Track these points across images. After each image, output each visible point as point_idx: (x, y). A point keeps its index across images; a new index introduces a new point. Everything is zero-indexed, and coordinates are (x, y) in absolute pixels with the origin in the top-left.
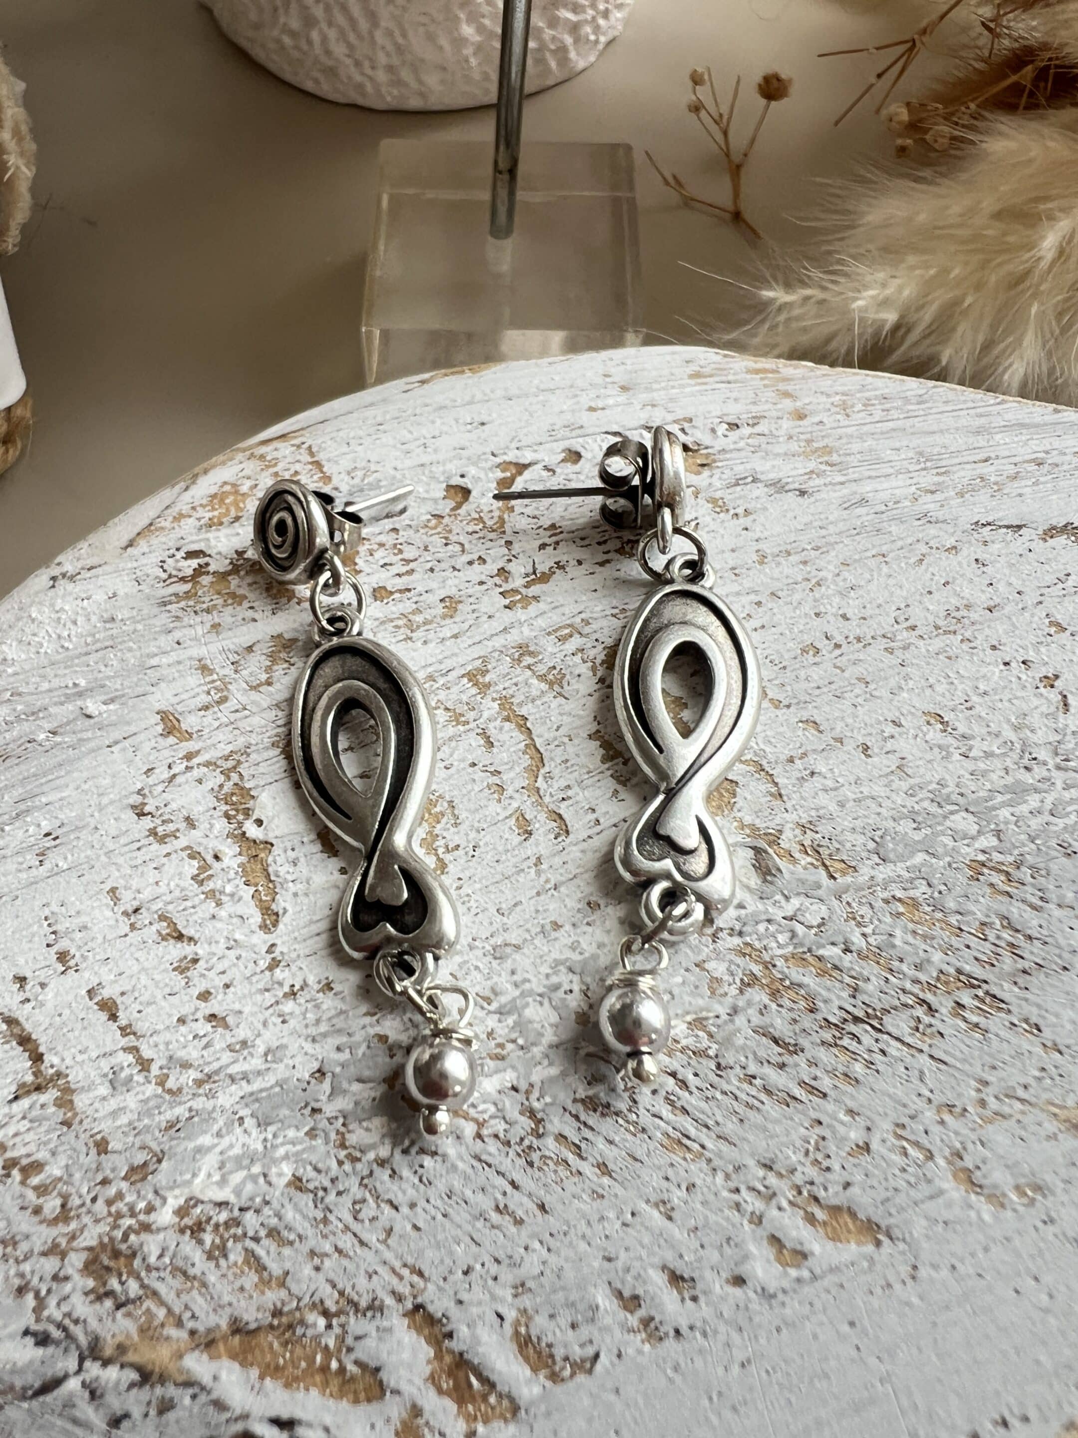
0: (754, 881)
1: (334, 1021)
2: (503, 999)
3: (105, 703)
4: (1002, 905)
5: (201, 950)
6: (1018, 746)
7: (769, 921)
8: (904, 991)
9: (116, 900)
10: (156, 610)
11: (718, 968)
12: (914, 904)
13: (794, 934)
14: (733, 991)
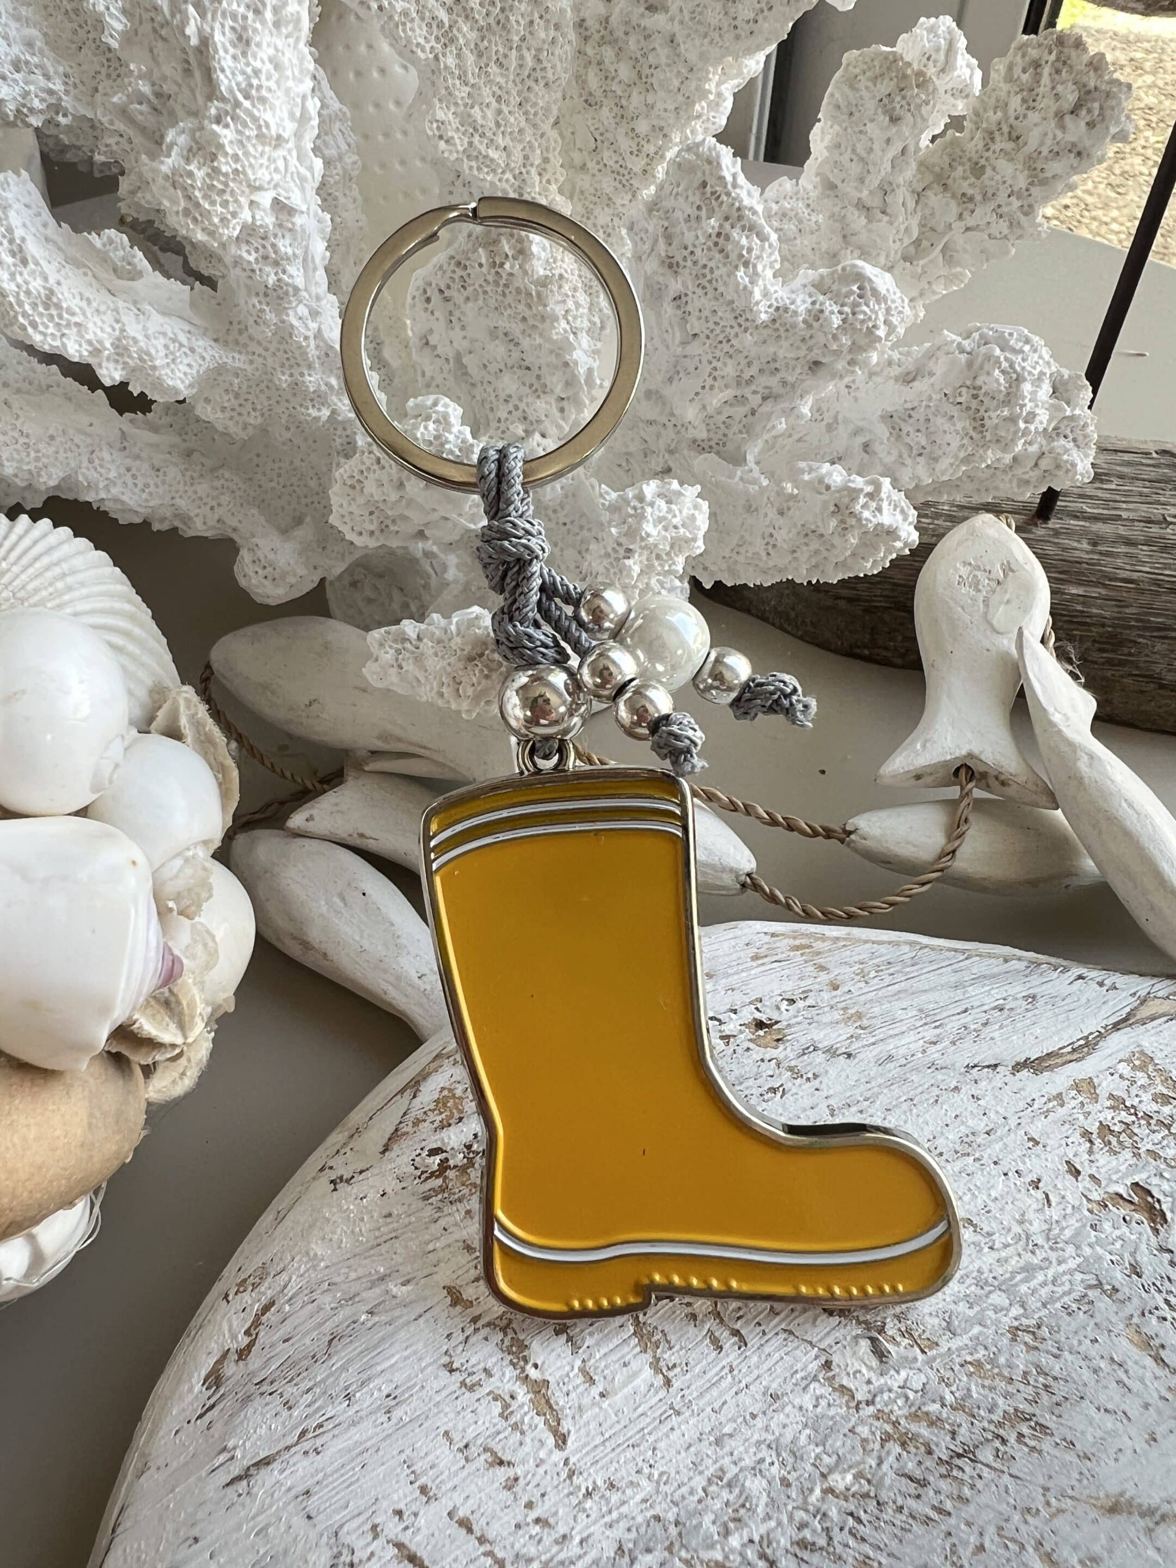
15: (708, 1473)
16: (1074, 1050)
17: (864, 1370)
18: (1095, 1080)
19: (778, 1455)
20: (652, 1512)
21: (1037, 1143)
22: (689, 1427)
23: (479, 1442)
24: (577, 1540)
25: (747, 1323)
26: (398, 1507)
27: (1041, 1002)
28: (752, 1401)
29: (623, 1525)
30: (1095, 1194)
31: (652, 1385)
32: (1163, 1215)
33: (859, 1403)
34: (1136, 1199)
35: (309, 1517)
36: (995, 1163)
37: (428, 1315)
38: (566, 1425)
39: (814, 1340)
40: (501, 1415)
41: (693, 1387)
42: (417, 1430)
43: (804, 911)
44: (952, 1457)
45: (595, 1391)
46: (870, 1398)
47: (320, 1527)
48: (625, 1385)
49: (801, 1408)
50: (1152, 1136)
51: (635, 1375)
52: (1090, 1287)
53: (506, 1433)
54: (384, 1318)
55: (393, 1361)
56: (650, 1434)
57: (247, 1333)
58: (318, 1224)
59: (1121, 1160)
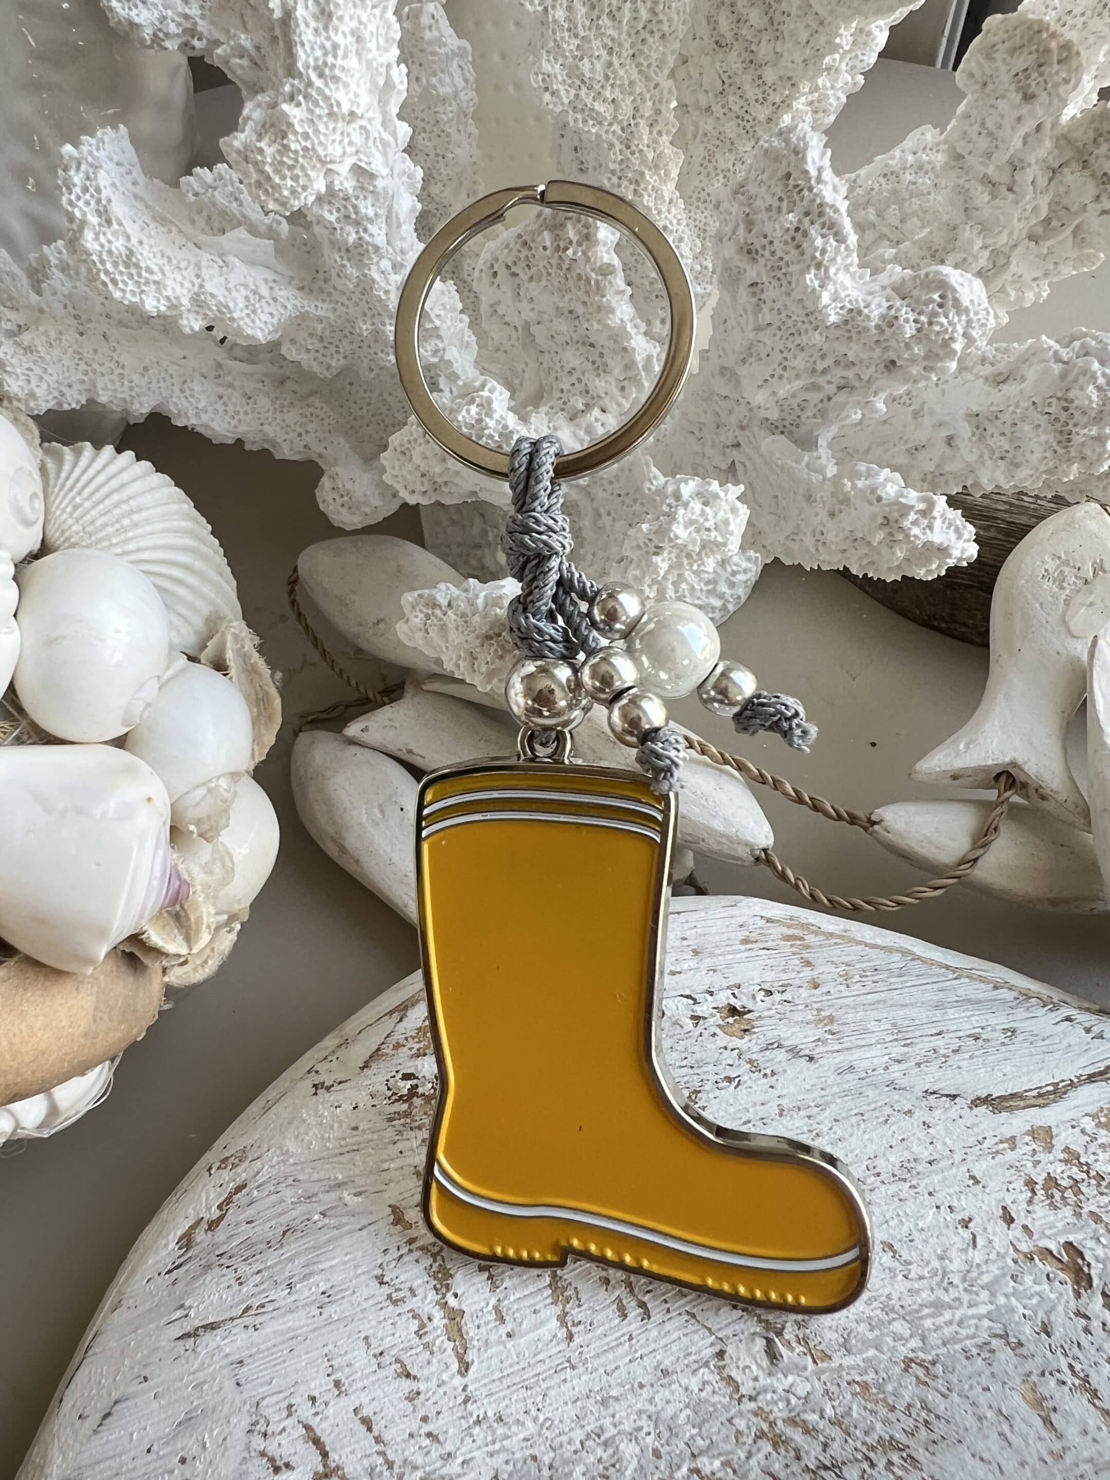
0: (765, 1362)
1: (505, 1443)
2: (606, 1435)
3: (355, 1195)
4: (921, 1390)
5: (422, 1387)
6: (940, 1273)
7: (774, 1392)
8: (856, 1449)
9: (369, 1346)
10: (386, 1124)
11: (741, 1424)
12: (865, 1386)
13: (788, 1402)
14: (750, 1441)
15: (588, 1428)
16: (1040, 1095)
17: (754, 1367)
18: (1054, 1130)
19: (656, 1427)
20: (531, 1451)
21: (977, 1182)
22: (579, 1383)
23: (393, 1353)
24: (460, 1460)
25: (655, 1298)
26: (312, 1394)
27: (1020, 1038)
28: (642, 1372)
29: (503, 1457)
30: (1024, 1244)
31: (555, 1336)
32: (1089, 1279)
33: (743, 1396)
34: (1065, 1258)
35: (238, 1384)
36: (930, 1194)
37: (371, 1228)
38: (471, 1356)
39: (714, 1328)
40: (416, 1333)
41: (592, 1346)
42: (342, 1330)
43: (811, 895)
44: (818, 1467)
45: (503, 1330)
46: (754, 1393)
47: (246, 1395)
48: (530, 1331)
49: (686, 1389)
50: (1099, 1198)
51: (542, 1323)
52: (996, 1336)
53: (418, 1350)
54: (333, 1221)
55: (334, 1262)
56: (544, 1380)
57: (220, 1207)
58: (295, 1123)
59: (1060, 1216)
